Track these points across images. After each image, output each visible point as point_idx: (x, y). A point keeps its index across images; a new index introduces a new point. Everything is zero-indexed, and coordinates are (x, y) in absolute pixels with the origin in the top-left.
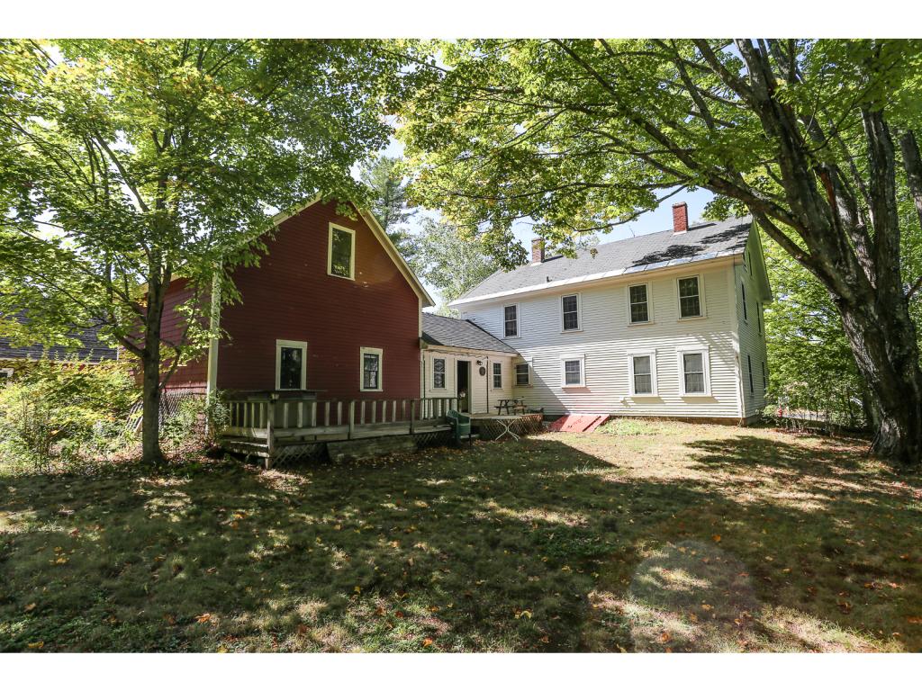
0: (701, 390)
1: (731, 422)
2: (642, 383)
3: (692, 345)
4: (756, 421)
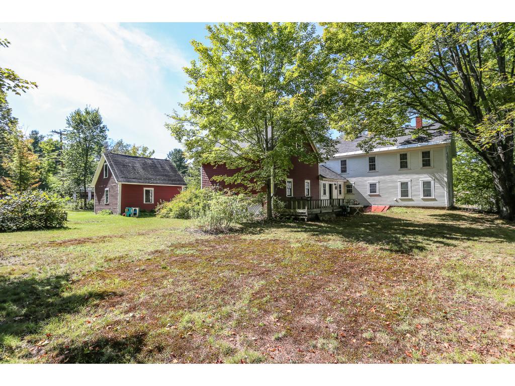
0: (430, 196)
1: (443, 208)
2: (405, 193)
3: (426, 178)
4: (452, 208)
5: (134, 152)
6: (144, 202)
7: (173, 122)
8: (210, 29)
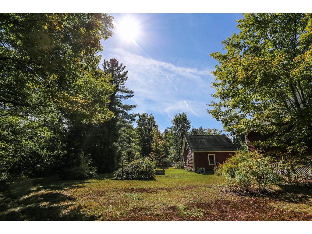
5: (209, 133)
6: (209, 164)
7: (213, 109)
8: (225, 43)
